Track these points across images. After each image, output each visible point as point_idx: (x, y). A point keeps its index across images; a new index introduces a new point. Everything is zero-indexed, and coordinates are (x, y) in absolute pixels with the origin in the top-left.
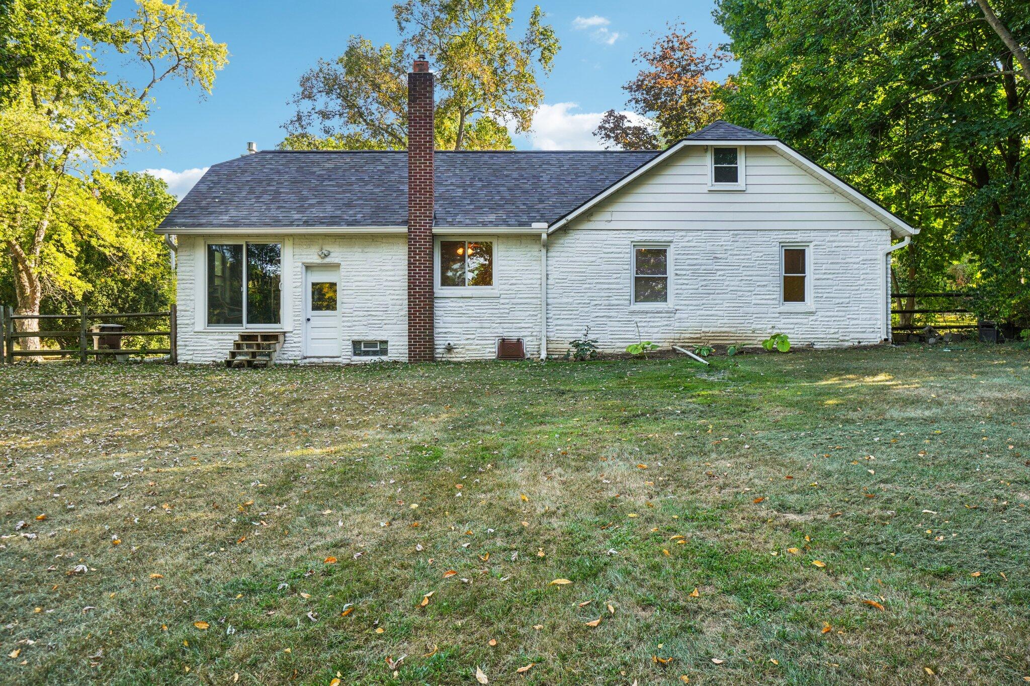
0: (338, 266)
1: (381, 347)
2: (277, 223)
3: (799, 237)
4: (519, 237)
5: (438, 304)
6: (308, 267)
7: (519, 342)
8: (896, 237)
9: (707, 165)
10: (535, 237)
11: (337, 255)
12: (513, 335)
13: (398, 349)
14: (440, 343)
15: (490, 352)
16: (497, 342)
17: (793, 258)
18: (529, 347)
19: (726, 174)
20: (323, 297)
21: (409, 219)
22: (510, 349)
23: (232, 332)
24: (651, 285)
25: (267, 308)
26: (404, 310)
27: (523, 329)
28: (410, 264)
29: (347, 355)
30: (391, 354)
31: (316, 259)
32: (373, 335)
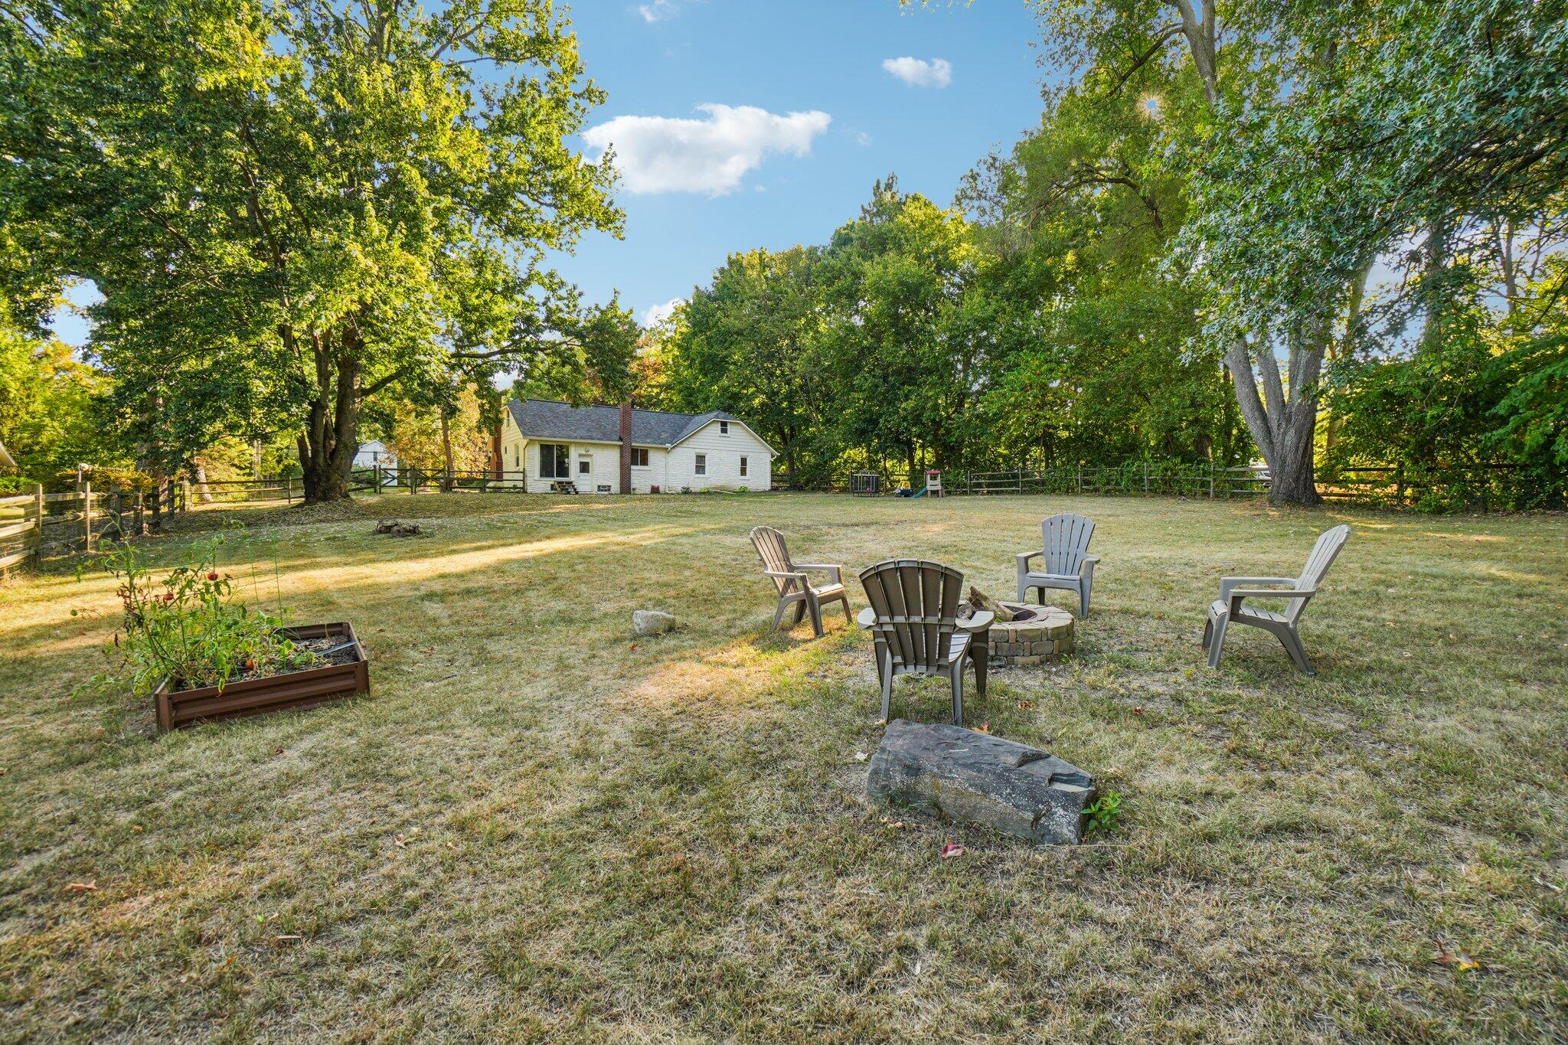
0: (591, 455)
1: (608, 487)
2: (569, 437)
3: (745, 454)
4: (658, 448)
5: (632, 471)
6: (580, 455)
7: (658, 487)
8: (772, 454)
9: (719, 427)
10: (665, 449)
11: (592, 451)
12: (656, 484)
13: (616, 487)
14: (633, 485)
15: (648, 490)
16: (650, 486)
17: (744, 461)
18: (661, 489)
19: (724, 431)
20: (584, 468)
21: (621, 439)
22: (655, 490)
23: (550, 481)
24: (700, 468)
25: (563, 471)
26: (618, 474)
27: (660, 483)
28: (622, 457)
29: (595, 491)
30: (613, 491)
31: (583, 452)
32: (606, 483)
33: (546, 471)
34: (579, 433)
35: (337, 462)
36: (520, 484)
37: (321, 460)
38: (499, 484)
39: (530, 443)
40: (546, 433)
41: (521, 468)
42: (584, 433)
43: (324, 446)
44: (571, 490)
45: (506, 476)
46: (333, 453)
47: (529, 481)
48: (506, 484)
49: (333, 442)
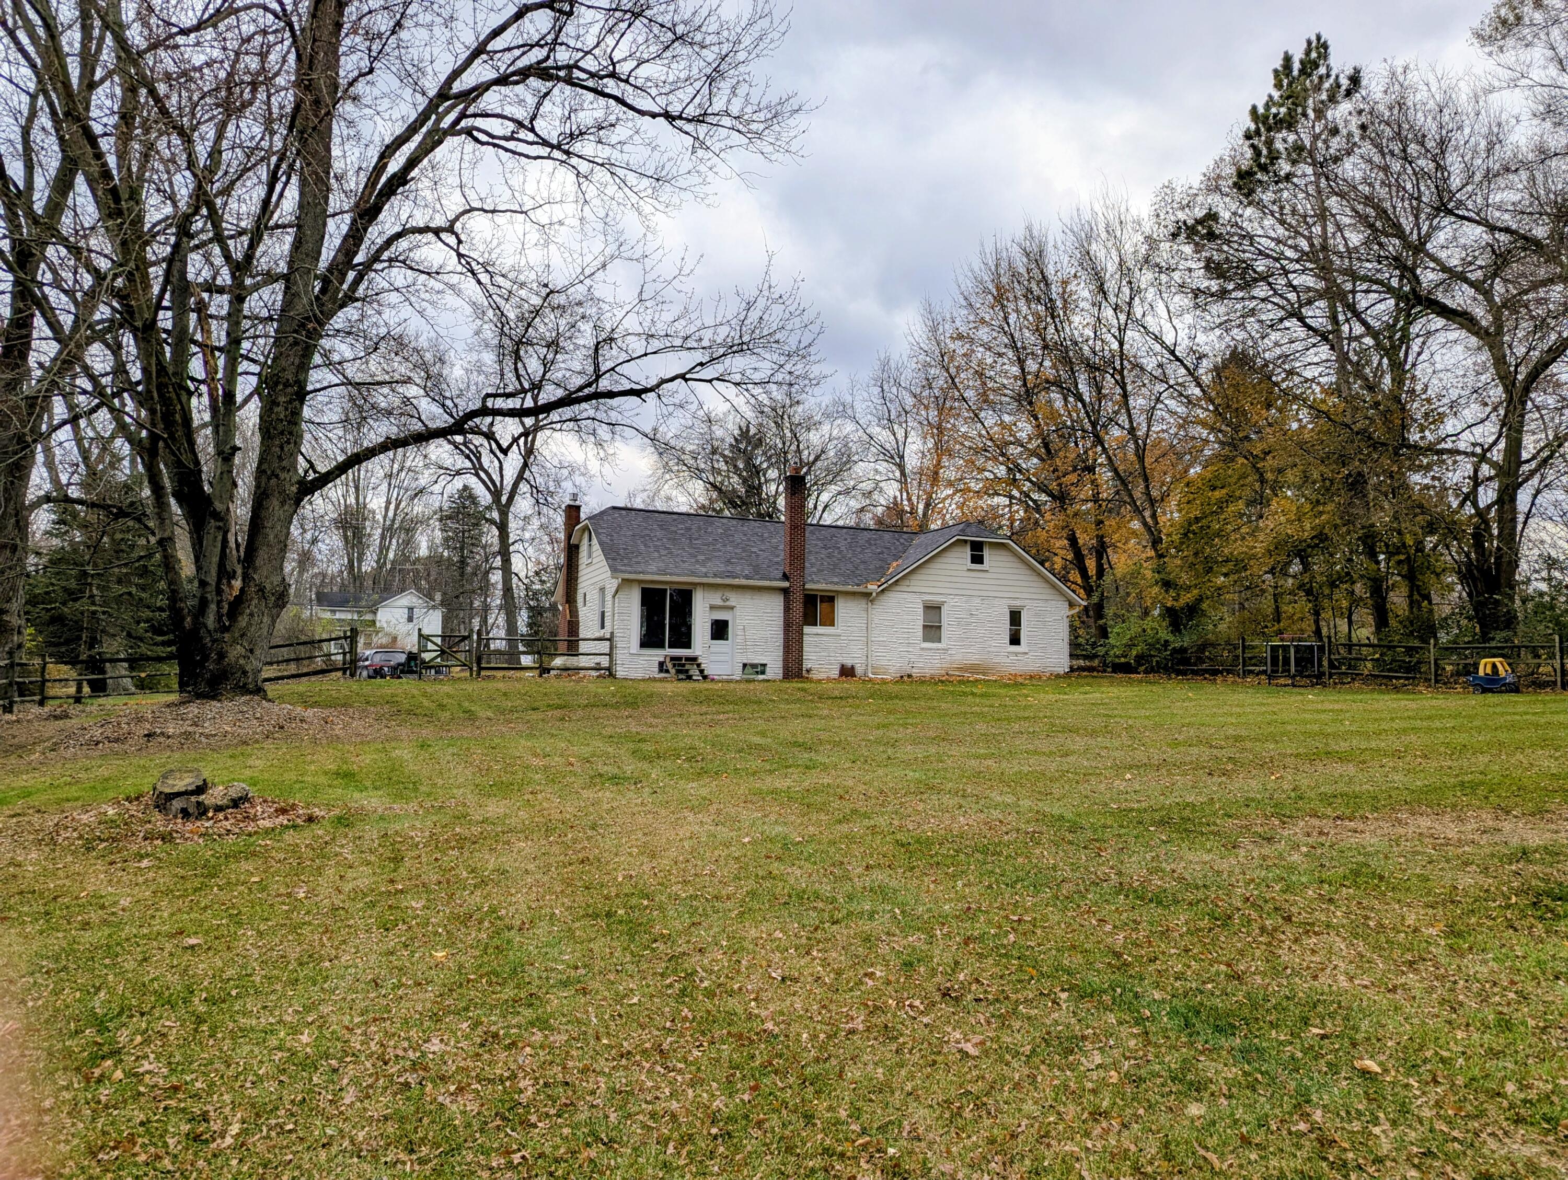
0: (732, 608)
1: (761, 668)
2: (693, 574)
3: (1018, 603)
4: (853, 594)
5: (805, 638)
6: (712, 608)
7: (853, 668)
8: (1071, 605)
9: (967, 552)
10: (867, 595)
11: (734, 599)
12: (849, 662)
13: (775, 669)
14: (807, 665)
15: (835, 673)
16: (838, 667)
17: (1015, 618)
18: (859, 670)
19: (977, 559)
20: (720, 630)
21: (785, 577)
22: (847, 672)
23: (658, 655)
24: (932, 631)
25: (683, 638)
26: (780, 642)
27: (855, 658)
28: (787, 609)
29: (738, 674)
30: (770, 674)
31: (719, 602)
32: (757, 660)
33: (650, 640)
34: (712, 567)
35: (243, 621)
36: (605, 662)
37: (210, 620)
38: (572, 661)
39: (626, 583)
40: (653, 567)
41: (606, 633)
42: (722, 568)
43: (219, 591)
44: (694, 672)
45: (583, 647)
46: (237, 605)
47: (620, 656)
48: (583, 661)
49: (237, 584)
